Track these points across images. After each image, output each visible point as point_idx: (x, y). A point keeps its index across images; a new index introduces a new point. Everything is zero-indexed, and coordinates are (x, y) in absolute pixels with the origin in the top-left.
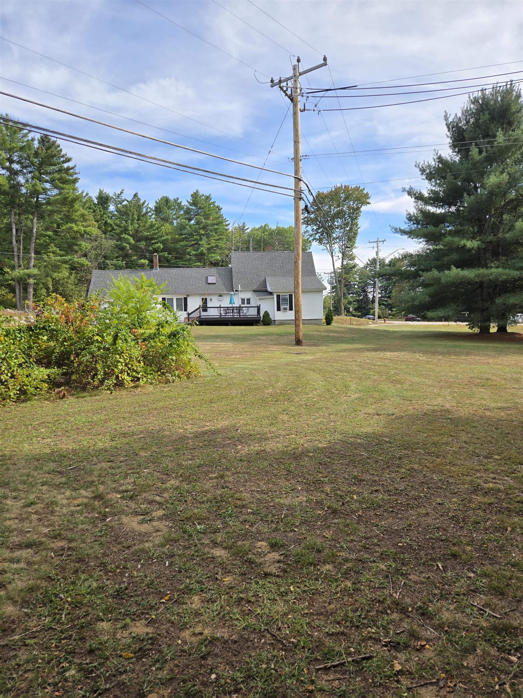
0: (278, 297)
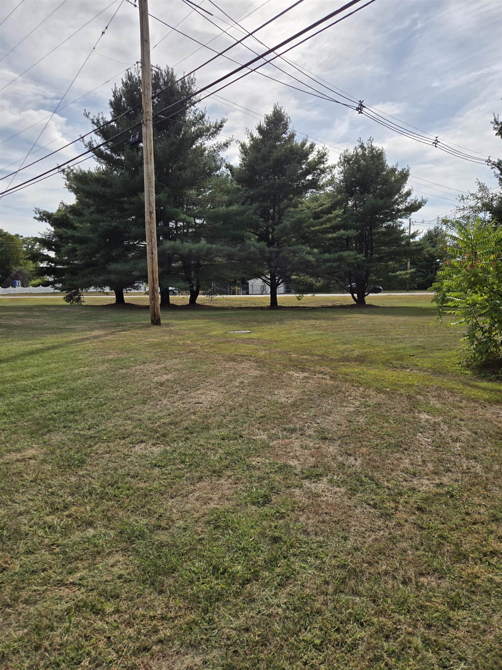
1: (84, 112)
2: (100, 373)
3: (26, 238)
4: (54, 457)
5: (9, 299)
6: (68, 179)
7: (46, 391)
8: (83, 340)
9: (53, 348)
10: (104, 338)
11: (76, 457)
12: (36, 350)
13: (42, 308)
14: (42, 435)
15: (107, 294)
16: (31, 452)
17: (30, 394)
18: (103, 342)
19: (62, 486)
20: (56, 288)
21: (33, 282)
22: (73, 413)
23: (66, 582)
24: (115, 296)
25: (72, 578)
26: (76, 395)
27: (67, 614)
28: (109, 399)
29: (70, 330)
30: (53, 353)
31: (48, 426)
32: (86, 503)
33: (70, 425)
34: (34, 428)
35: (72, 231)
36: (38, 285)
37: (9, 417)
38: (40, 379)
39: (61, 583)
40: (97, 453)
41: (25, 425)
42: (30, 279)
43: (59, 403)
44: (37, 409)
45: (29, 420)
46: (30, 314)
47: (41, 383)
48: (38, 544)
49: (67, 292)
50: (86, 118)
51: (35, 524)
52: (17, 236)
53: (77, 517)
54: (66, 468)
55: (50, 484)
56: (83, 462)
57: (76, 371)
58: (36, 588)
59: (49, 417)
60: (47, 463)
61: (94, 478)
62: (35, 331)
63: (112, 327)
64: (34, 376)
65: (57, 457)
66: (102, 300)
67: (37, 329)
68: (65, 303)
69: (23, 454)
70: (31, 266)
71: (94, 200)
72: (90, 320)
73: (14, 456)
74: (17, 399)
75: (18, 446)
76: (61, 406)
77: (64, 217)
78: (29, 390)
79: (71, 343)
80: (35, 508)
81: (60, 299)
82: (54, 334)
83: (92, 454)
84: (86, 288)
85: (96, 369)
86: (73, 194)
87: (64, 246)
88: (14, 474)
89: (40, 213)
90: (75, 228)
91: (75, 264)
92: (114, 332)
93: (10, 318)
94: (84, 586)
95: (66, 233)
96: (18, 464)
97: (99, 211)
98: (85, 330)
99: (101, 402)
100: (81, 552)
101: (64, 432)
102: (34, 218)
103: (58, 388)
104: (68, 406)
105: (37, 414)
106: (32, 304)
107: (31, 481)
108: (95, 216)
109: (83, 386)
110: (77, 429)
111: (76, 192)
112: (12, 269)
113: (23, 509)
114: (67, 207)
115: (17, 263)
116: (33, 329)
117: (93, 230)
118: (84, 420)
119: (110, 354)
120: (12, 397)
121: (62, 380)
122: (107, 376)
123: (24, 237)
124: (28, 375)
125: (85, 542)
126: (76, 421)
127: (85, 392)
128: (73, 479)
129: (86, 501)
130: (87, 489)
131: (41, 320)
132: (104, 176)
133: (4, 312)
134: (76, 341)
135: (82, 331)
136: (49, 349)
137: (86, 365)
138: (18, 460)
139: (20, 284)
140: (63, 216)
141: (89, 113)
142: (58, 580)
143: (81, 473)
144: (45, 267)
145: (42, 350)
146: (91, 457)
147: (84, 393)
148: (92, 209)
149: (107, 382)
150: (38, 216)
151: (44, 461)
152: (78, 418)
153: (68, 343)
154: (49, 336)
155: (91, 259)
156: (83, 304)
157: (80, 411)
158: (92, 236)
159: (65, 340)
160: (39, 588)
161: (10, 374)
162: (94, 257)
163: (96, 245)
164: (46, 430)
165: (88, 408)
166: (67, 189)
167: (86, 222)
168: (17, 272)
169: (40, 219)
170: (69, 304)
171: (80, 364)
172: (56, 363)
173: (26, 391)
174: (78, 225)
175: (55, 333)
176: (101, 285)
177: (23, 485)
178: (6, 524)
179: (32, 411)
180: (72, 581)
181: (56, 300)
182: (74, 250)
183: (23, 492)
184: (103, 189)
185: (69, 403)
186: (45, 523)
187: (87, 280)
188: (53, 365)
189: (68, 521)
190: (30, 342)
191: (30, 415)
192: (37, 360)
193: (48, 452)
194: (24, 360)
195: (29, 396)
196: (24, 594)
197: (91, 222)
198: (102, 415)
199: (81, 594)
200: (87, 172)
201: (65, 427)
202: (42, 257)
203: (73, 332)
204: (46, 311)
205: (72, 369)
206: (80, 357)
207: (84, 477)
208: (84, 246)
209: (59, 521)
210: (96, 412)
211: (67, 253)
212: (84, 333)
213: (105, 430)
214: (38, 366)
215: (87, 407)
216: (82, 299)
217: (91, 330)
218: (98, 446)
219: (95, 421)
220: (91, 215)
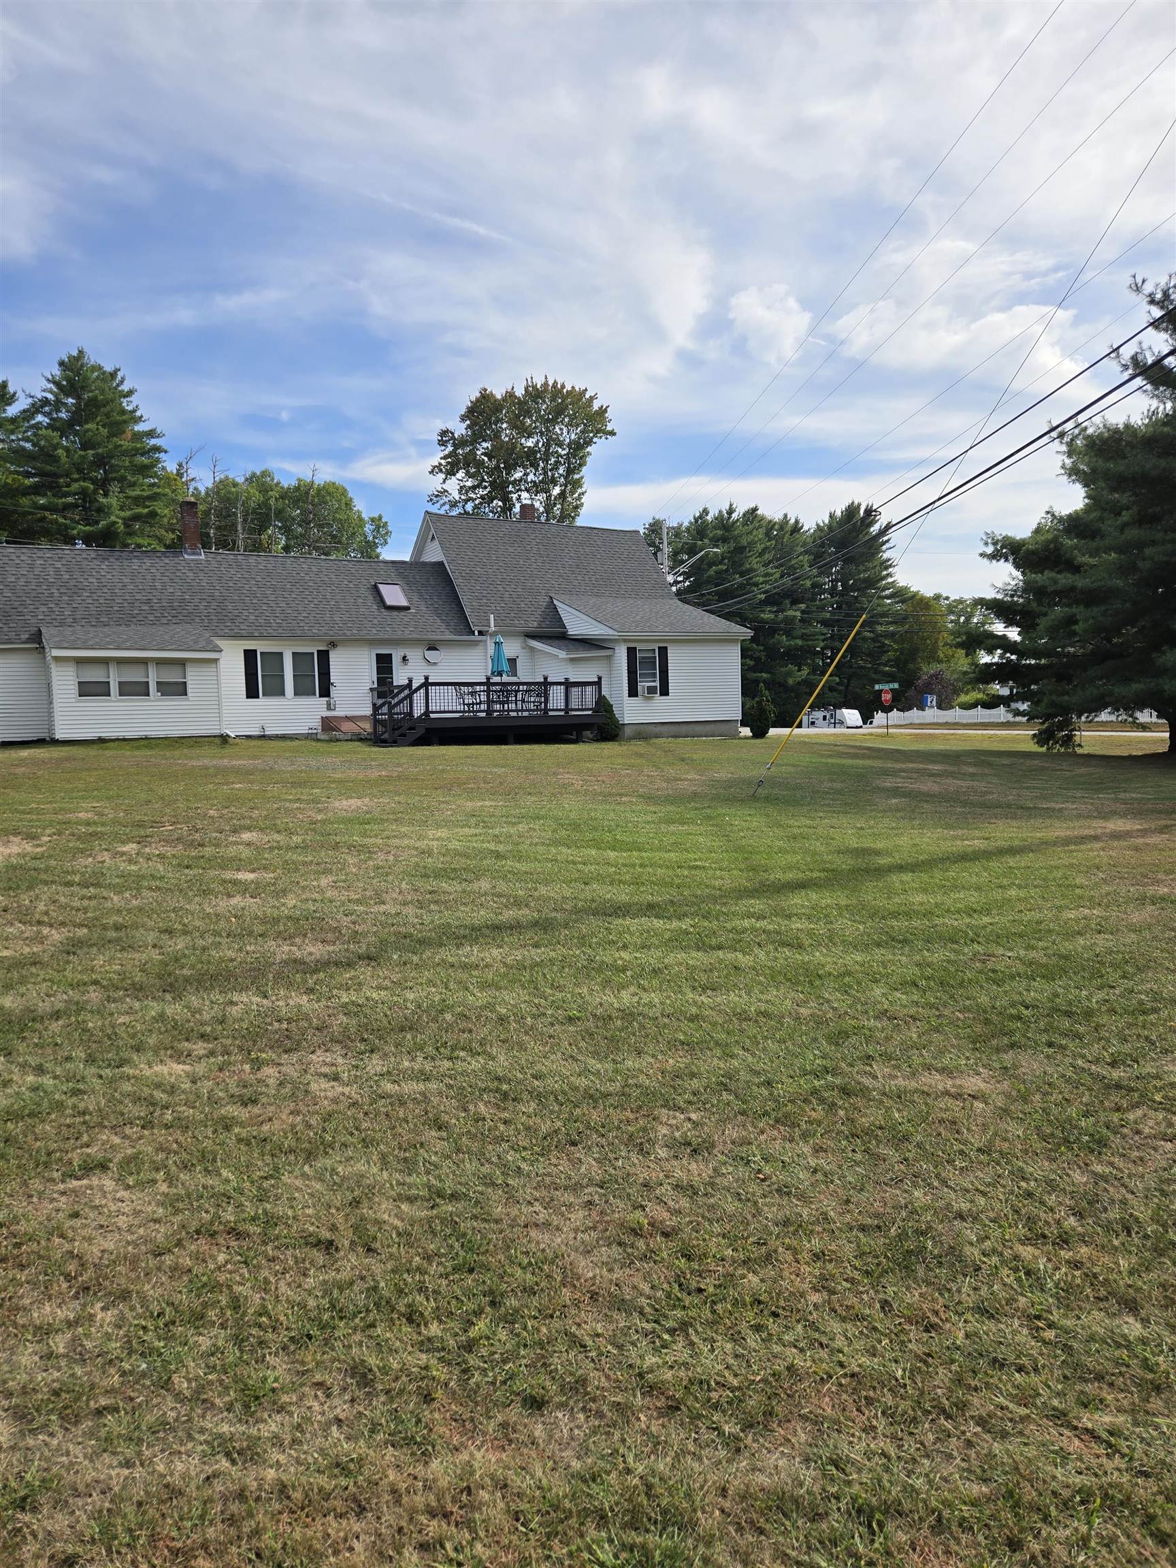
0: (631, 652)
1: (1130, 281)
2: (1133, 929)
3: (955, 601)
4: (1028, 1108)
5: (910, 735)
6: (1070, 454)
7: (1001, 951)
8: (1083, 840)
9: (1012, 851)
10: (1141, 840)
11: (1083, 1124)
12: (974, 852)
13: (983, 758)
14: (998, 1050)
15: (1144, 727)
16: (973, 1083)
17: (966, 950)
18: (1137, 849)
19: (1052, 1186)
20: (1017, 713)
21: (963, 698)
22: (1068, 1014)
23: (1075, 1423)
24: (1167, 735)
25: (1088, 1419)
26: (1075, 973)
27: (1082, 1502)
28: (1165, 999)
29: (1050, 813)
30: (1012, 864)
31: (1010, 1033)
32: (1116, 1249)
33: (1064, 1042)
34: (979, 1029)
35: (1069, 575)
36: (973, 706)
37: (924, 991)
38: (986, 920)
39: (1060, 1417)
40: (1138, 1132)
41: (958, 1019)
42: (957, 692)
43: (1033, 983)
44: (982, 987)
45: (965, 1009)
46: (955, 769)
47: (988, 930)
48: (1004, 1302)
49: (1043, 723)
50: (1134, 294)
51: (994, 1251)
52: (937, 597)
53: (1095, 1276)
54: (1059, 1145)
55: (1021, 1170)
56: (1102, 1143)
57: (1071, 915)
58: (1005, 1403)
59: (1013, 1011)
60: (1012, 1119)
61: (1133, 1193)
62: (967, 810)
63: (1160, 812)
64: (971, 911)
65: (1037, 1112)
66: (1130, 742)
67: (973, 804)
68: (1034, 748)
69: (958, 1082)
70: (962, 662)
71: (1135, 494)
72: (1098, 791)
73: (937, 1082)
74: (938, 955)
75: (946, 1061)
76: (1039, 991)
77: (1052, 546)
78: (962, 941)
79: (1055, 844)
80: (992, 1215)
81: (1023, 737)
82: (1012, 818)
83: (1125, 1131)
84: (1090, 712)
85: (1124, 916)
86: (1078, 486)
87: (1045, 615)
88: (941, 1121)
89: (995, 544)
90: (1076, 569)
91: (1068, 655)
92: (1167, 826)
93: (915, 775)
94: (1123, 1456)
95: (1055, 582)
96: (950, 1101)
97: (1143, 520)
98: (1088, 817)
99: (1141, 1003)
100: (1109, 1366)
101: (1048, 1057)
102: (981, 555)
103: (1029, 947)
104: (1057, 995)
105: (984, 1000)
106: (960, 748)
107: (979, 1150)
108: (1133, 533)
109: (1091, 953)
110: (1083, 1057)
111: (1086, 479)
112: (920, 669)
113: (965, 1206)
114: (1061, 520)
115: (933, 657)
116: (965, 804)
117: (1125, 570)
118: (1100, 1039)
119: (1158, 882)
120: (928, 950)
121: (1037, 931)
122: (1155, 938)
123: (952, 598)
124: (958, 905)
125: (1119, 1345)
126: (1079, 1037)
127: (1099, 971)
128: (1079, 1177)
129: (1116, 1243)
130: (1114, 1214)
131: (981, 785)
132: (1166, 429)
133: (903, 762)
134: (1067, 842)
135: (1079, 817)
136: (1001, 852)
137: (1094, 903)
138: (947, 1093)
139: (934, 703)
140: (1048, 542)
141: (1144, 281)
142: (1055, 1409)
143: (1099, 1169)
144: (996, 664)
145: (986, 855)
146: (1124, 1137)
147: (1095, 970)
148: (1126, 516)
149: (1157, 954)
150: (990, 550)
151: (1005, 1112)
152: (1082, 1029)
153: (1045, 844)
154: (1000, 823)
155: (1109, 641)
156: (1079, 751)
157: (1089, 1014)
158: (1119, 583)
159: (1038, 835)
160: (1011, 1406)
161: (919, 898)
162: (1120, 635)
163: (1128, 605)
164: (1006, 1040)
165: (1108, 1011)
166: (1066, 477)
167: (1108, 550)
168: (931, 676)
169: (994, 556)
170: (1044, 749)
171: (1080, 897)
172: (1019, 887)
173: (957, 942)
174: (1086, 559)
175: (1014, 818)
176: (1131, 705)
177: (961, 1152)
178: (931, 1227)
179: (973, 992)
180: (1090, 1425)
181: (1014, 740)
182: (1071, 620)
183: (962, 1168)
184: (1163, 463)
185: (1060, 991)
186: (1016, 1257)
187: (1095, 691)
188: (1013, 892)
189: (1074, 1276)
190: (960, 832)
191: (968, 999)
192: (974, 874)
193: (1014, 1093)
194: (947, 870)
195: (964, 954)
196: (979, 1404)
197: (1120, 550)
198: (1147, 1038)
199: (1115, 1472)
200: (1121, 426)
201: (1050, 1045)
202: (990, 642)
203: (1058, 818)
204: (990, 765)
205: (1060, 909)
206: (1078, 881)
207: (1106, 1181)
208: (1096, 610)
209: (1050, 1265)
210: (1129, 1026)
211: (1052, 631)
212: (1086, 823)
213: (1157, 1077)
214: (978, 888)
215: (1104, 1009)
216: (1077, 739)
217: (1105, 816)
218: (1139, 1113)
219: (1127, 1048)
220: (1122, 531)
